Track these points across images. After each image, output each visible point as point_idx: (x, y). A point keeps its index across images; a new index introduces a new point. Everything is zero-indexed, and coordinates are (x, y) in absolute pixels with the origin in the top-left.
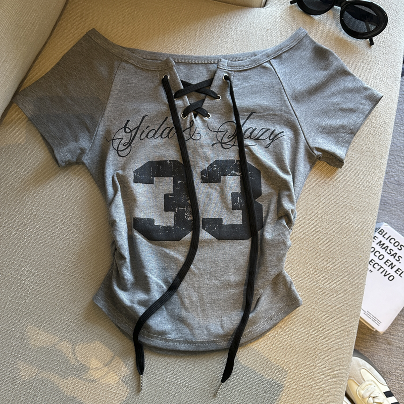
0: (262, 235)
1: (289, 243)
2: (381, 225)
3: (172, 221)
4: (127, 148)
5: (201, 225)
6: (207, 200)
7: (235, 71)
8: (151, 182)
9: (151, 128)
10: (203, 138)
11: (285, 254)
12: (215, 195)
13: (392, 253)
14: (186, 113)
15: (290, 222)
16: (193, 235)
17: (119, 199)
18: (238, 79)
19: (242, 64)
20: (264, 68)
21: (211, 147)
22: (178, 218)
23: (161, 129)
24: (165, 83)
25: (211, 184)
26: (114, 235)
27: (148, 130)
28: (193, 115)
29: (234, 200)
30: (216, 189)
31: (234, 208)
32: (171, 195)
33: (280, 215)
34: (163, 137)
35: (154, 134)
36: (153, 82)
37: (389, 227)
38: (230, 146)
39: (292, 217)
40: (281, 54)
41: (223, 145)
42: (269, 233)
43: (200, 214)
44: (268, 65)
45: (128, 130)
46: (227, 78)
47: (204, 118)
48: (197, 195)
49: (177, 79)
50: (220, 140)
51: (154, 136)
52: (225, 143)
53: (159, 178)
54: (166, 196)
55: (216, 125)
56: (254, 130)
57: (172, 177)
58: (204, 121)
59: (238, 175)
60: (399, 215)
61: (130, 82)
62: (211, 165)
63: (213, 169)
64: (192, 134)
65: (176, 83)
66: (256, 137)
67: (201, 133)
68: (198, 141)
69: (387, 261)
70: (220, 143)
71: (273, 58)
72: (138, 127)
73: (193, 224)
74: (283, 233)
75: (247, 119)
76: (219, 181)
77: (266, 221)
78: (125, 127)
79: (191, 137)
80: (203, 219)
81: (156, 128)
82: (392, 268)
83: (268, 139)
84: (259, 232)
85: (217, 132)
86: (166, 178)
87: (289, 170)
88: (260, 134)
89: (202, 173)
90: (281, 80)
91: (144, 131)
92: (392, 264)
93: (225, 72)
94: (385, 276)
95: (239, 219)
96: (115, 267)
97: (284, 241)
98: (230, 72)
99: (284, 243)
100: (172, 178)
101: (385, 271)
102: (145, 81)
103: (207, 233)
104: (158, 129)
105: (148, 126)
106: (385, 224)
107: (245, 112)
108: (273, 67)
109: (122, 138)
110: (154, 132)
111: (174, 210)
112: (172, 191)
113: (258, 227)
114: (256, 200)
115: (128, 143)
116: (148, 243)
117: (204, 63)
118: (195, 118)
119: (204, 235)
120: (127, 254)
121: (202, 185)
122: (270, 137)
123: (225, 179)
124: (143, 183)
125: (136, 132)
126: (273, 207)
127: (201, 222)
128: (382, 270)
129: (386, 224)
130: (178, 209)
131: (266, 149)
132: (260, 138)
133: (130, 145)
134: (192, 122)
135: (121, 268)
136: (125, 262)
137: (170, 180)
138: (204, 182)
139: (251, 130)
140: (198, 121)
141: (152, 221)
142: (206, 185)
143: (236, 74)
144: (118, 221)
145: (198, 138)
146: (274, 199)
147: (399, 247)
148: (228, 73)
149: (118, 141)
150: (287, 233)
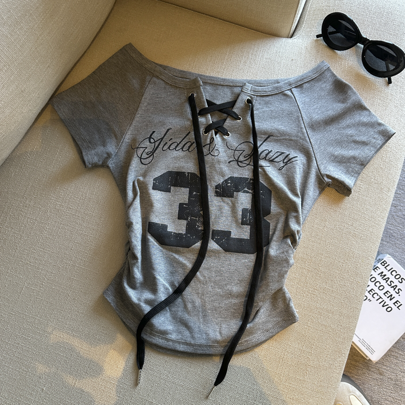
0: (267, 251)
1: (292, 261)
2: (384, 256)
3: (184, 229)
4: (149, 157)
5: (211, 236)
6: (218, 213)
7: (257, 96)
8: (168, 190)
9: (173, 141)
10: (221, 154)
11: (287, 271)
12: (227, 209)
13: (393, 285)
14: (208, 129)
15: (294, 242)
16: (202, 244)
17: (138, 202)
18: (260, 103)
19: (265, 90)
20: (286, 95)
21: (227, 164)
22: (190, 227)
23: (183, 143)
24: (191, 101)
25: (224, 198)
26: (130, 236)
27: (170, 142)
28: (214, 132)
29: (244, 216)
30: (228, 204)
31: (243, 223)
32: (185, 204)
33: (286, 235)
34: (184, 150)
35: (176, 147)
36: (180, 99)
37: (392, 259)
38: (246, 165)
39: (298, 238)
40: (303, 84)
41: (239, 163)
42: (274, 250)
43: (211, 225)
44: (289, 93)
45: (152, 140)
46: (249, 101)
47: (224, 137)
48: (210, 207)
49: (203, 98)
50: (237, 158)
51: (175, 149)
52: (241, 162)
53: (176, 188)
54: (181, 205)
55: (234, 144)
56: (269, 152)
57: (188, 187)
58: (223, 139)
59: (250, 193)
61: (159, 96)
62: (226, 181)
63: (227, 184)
64: (211, 149)
65: (201, 102)
66: (271, 159)
67: (220, 150)
68: (216, 157)
69: (386, 293)
70: (236, 161)
71: (295, 87)
72: (162, 139)
73: (203, 234)
74: (287, 252)
75: (264, 142)
76: (232, 196)
77: (272, 239)
78: (150, 138)
79: (210, 153)
80: (213, 230)
81: (178, 141)
82: (391, 300)
83: (282, 162)
84: (265, 248)
85: (235, 150)
86: (183, 188)
87: (299, 193)
88: (275, 156)
89: (217, 187)
90: (300, 108)
91: (166, 143)
92: (391, 295)
93: (248, 95)
94: (383, 306)
95: (247, 234)
96: (127, 266)
97: (287, 259)
98: (253, 96)
99: (287, 261)
100: (188, 189)
101: (384, 302)
102: (173, 97)
103: (215, 244)
104: (180, 143)
105: (171, 139)
106: (388, 255)
107: (263, 135)
108: (294, 95)
109: (146, 148)
110: (176, 144)
111: (186, 219)
112: (187, 201)
113: (264, 243)
114: (265, 218)
115: (151, 152)
116: (159, 247)
117: (230, 86)
118: (216, 135)
119: (213, 245)
120: (139, 255)
121: (216, 198)
122: (284, 160)
123: (237, 195)
124: (161, 191)
125: (160, 143)
126: (280, 226)
127: (211, 233)
128: (381, 300)
129: (390, 256)
130: (191, 218)
131: (279, 171)
132: (275, 160)
133: (153, 154)
134: (212, 139)
135: (132, 267)
136: (137, 262)
137: (186, 191)
138: (217, 196)
139: (267, 152)
140: (218, 139)
141: (165, 227)
142: (219, 198)
143: (258, 98)
144: (134, 224)
145: (216, 155)
146: (282, 219)
147: (400, 280)
148: (251, 97)
149: (142, 150)
150: (290, 252)
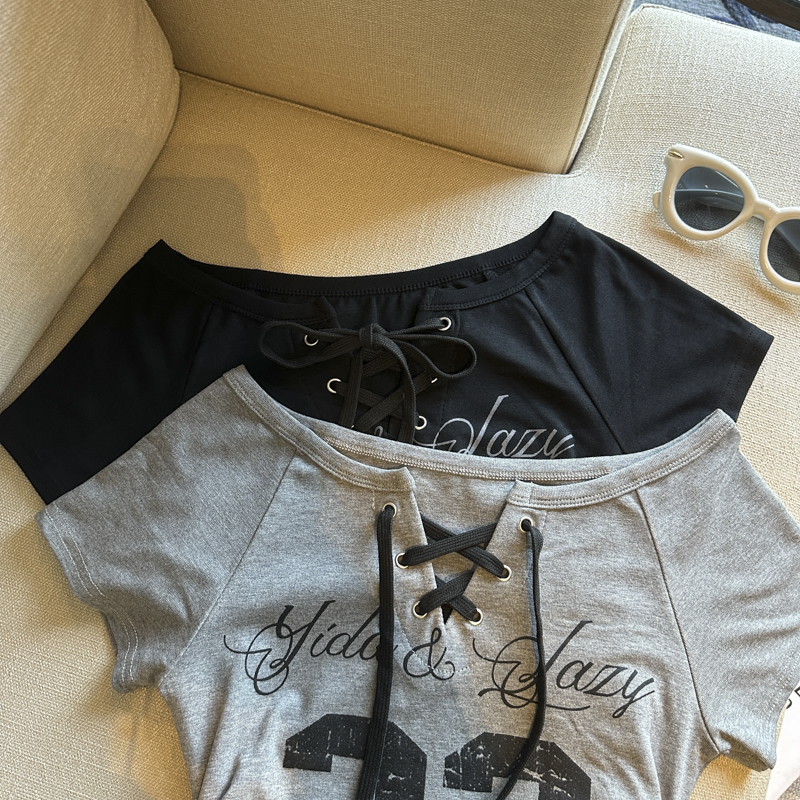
4: (276, 674)
7: (549, 510)
8: (325, 767)
10: (459, 673)
14: (425, 606)
18: (556, 528)
19: (568, 494)
20: (622, 508)
21: (475, 699)
23: (364, 637)
25: (466, 793)
28: (441, 614)
34: (365, 655)
35: (346, 647)
38: (523, 702)
40: (666, 476)
41: (506, 696)
44: (630, 502)
45: (285, 632)
47: (467, 625)
50: (500, 683)
51: (343, 651)
52: (511, 693)
53: (345, 760)
56: (585, 669)
58: (465, 632)
62: (473, 744)
63: (475, 755)
64: (434, 661)
65: (411, 529)
66: (590, 688)
68: (447, 680)
70: (499, 690)
71: (647, 485)
72: (310, 626)
75: (571, 637)
78: (279, 625)
79: (431, 671)
81: (352, 630)
83: (620, 695)
85: (495, 662)
88: (600, 679)
89: (450, 761)
90: (658, 547)
91: (321, 636)
93: (523, 512)
98: (537, 512)
102: (341, 509)
104: (356, 636)
105: (334, 626)
107: (567, 618)
108: (642, 509)
109: (270, 650)
110: (345, 639)
115: (282, 660)
117: (482, 478)
118: (445, 622)
121: (446, 790)
122: (624, 688)
124: (305, 769)
125: (304, 637)
131: (615, 721)
132: (600, 691)
133: (286, 666)
134: (437, 631)
138: (449, 786)
139: (577, 668)
140: (451, 630)
142: (453, 794)
143: (552, 516)
145: (447, 675)
149: (259, 657)
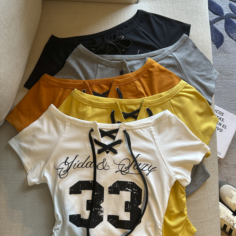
13: (219, 118)
60: (217, 99)
82: (220, 125)
92: (220, 123)
94: (218, 130)
101: (217, 128)
147: (221, 114)
